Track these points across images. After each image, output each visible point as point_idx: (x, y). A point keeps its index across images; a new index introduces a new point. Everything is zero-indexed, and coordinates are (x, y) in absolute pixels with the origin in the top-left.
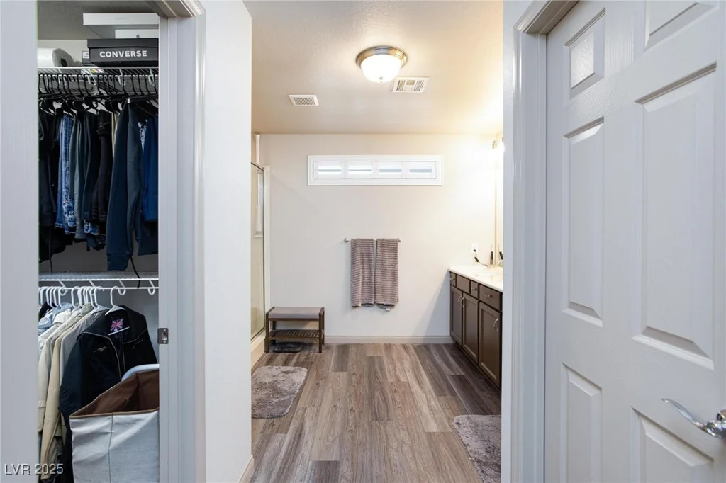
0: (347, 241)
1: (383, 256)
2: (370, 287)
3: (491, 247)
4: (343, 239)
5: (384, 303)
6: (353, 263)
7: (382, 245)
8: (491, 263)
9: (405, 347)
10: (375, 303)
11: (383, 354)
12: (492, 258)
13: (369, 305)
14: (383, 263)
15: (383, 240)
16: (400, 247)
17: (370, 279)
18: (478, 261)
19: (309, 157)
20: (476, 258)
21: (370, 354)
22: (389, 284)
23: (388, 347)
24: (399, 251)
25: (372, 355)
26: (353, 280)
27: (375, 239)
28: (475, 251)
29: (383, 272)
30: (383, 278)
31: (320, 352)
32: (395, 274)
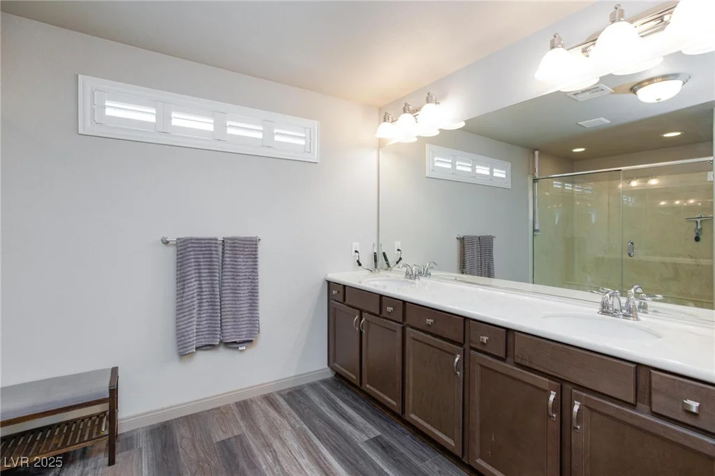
0: (168, 242)
1: (234, 267)
2: (211, 318)
3: (374, 246)
4: (160, 238)
5: (237, 340)
6: (182, 280)
7: (234, 248)
8: (376, 267)
9: (269, 399)
10: (221, 342)
11: (241, 428)
12: (376, 261)
13: (211, 347)
14: (235, 276)
15: (233, 239)
16: (261, 248)
17: (212, 304)
18: (360, 265)
19: (80, 76)
20: (358, 261)
21: (219, 436)
22: (245, 309)
23: (244, 407)
24: (259, 256)
25: (224, 437)
26: (181, 309)
27: (220, 238)
28: (356, 252)
29: (235, 291)
30: (235, 300)
31: (112, 462)
32: (253, 293)
